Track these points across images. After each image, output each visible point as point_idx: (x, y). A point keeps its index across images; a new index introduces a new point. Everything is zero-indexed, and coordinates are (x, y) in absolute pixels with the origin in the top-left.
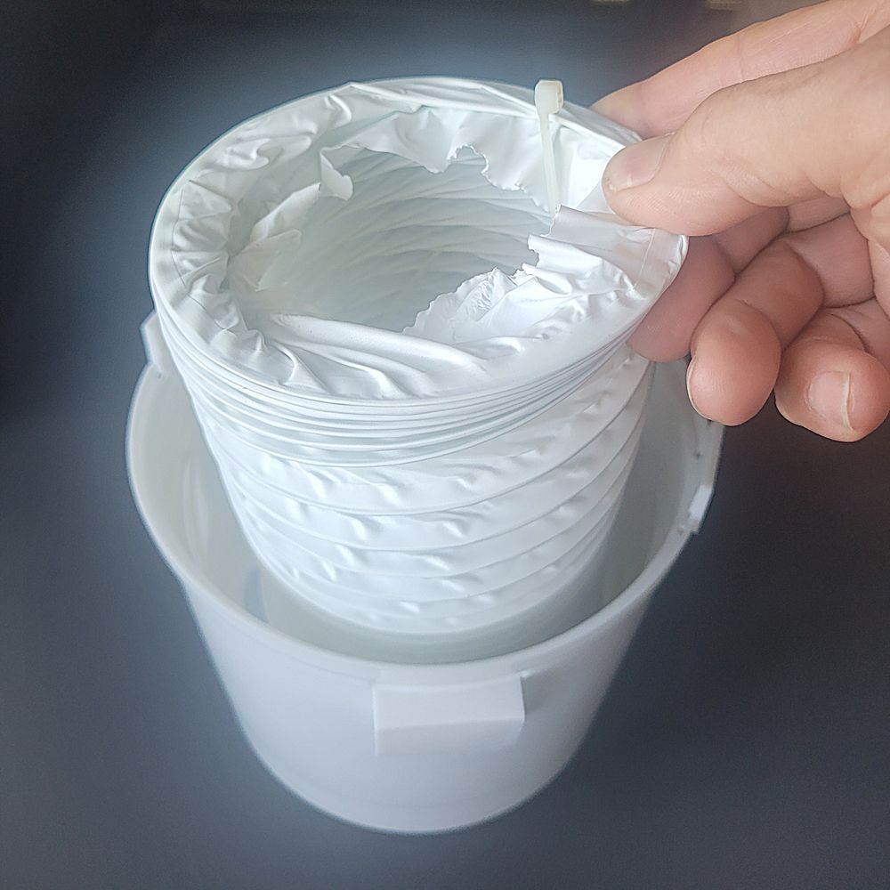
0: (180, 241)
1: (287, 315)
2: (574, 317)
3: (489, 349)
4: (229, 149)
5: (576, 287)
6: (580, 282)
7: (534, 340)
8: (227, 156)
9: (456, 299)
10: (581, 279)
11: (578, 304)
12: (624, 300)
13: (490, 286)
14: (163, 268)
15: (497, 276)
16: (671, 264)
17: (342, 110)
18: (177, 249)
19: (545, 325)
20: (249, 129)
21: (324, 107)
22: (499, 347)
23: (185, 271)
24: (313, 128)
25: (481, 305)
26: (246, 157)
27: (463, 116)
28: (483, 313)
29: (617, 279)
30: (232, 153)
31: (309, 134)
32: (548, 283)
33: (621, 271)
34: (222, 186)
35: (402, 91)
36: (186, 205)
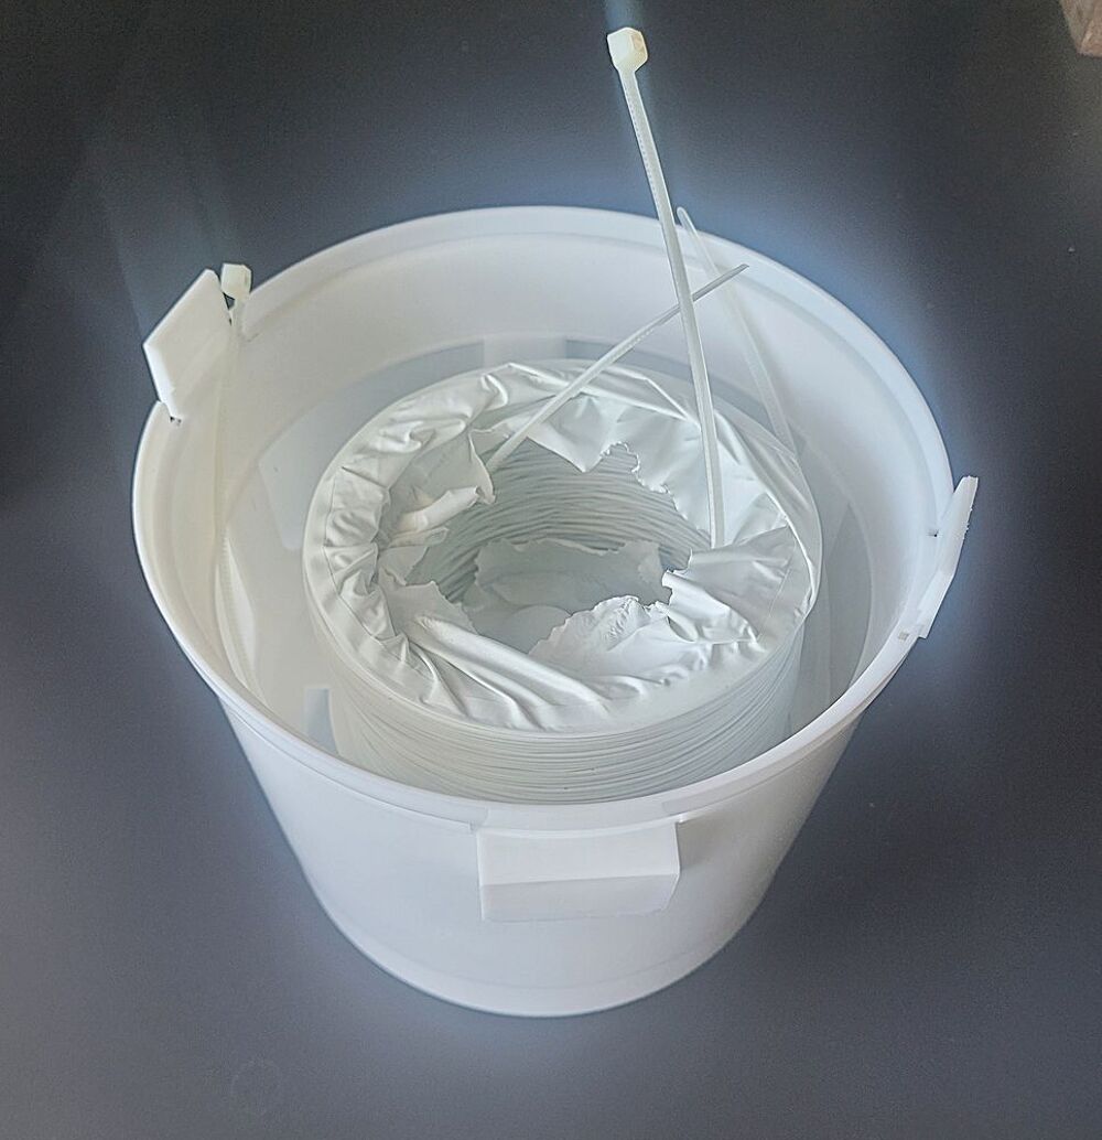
0: (334, 536)
1: (430, 618)
2: (696, 666)
3: (614, 688)
4: (382, 431)
5: (701, 634)
6: (706, 631)
7: (657, 685)
8: (380, 439)
9: (592, 617)
10: (709, 626)
11: (702, 651)
12: (745, 651)
13: (625, 614)
14: (317, 565)
15: (632, 603)
16: (798, 614)
17: (499, 391)
18: (329, 544)
19: (668, 670)
20: (401, 409)
21: (481, 389)
22: (625, 687)
23: (337, 568)
24: (468, 411)
25: (614, 633)
26: (399, 440)
27: (623, 409)
28: (616, 641)
29: (741, 630)
30: (385, 436)
31: (463, 416)
32: (677, 625)
33: (746, 622)
34: (374, 473)
35: (563, 374)
36: (339, 494)
